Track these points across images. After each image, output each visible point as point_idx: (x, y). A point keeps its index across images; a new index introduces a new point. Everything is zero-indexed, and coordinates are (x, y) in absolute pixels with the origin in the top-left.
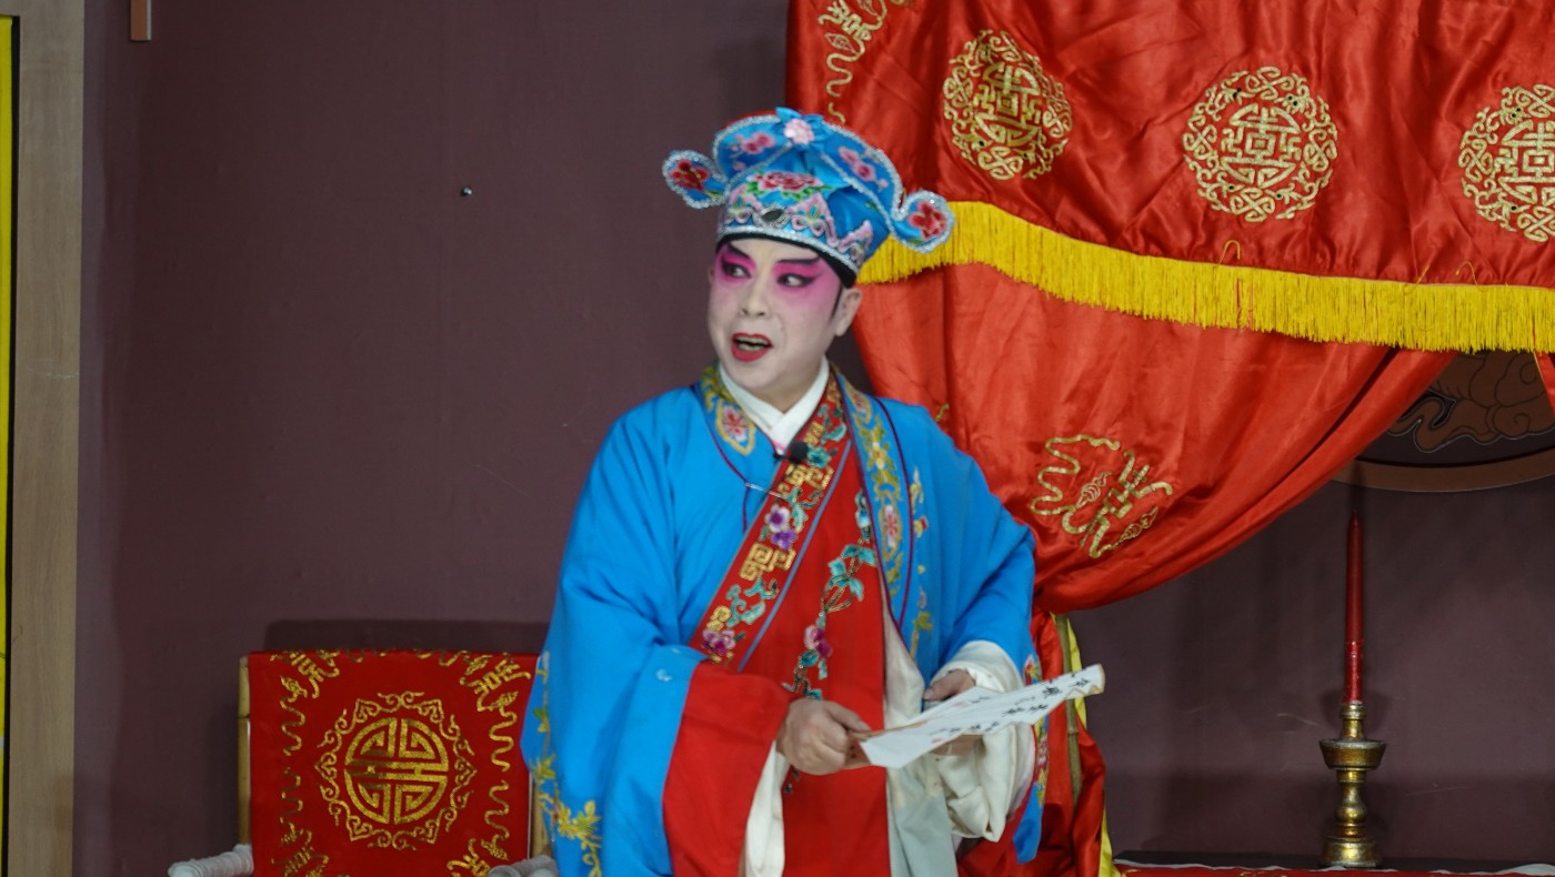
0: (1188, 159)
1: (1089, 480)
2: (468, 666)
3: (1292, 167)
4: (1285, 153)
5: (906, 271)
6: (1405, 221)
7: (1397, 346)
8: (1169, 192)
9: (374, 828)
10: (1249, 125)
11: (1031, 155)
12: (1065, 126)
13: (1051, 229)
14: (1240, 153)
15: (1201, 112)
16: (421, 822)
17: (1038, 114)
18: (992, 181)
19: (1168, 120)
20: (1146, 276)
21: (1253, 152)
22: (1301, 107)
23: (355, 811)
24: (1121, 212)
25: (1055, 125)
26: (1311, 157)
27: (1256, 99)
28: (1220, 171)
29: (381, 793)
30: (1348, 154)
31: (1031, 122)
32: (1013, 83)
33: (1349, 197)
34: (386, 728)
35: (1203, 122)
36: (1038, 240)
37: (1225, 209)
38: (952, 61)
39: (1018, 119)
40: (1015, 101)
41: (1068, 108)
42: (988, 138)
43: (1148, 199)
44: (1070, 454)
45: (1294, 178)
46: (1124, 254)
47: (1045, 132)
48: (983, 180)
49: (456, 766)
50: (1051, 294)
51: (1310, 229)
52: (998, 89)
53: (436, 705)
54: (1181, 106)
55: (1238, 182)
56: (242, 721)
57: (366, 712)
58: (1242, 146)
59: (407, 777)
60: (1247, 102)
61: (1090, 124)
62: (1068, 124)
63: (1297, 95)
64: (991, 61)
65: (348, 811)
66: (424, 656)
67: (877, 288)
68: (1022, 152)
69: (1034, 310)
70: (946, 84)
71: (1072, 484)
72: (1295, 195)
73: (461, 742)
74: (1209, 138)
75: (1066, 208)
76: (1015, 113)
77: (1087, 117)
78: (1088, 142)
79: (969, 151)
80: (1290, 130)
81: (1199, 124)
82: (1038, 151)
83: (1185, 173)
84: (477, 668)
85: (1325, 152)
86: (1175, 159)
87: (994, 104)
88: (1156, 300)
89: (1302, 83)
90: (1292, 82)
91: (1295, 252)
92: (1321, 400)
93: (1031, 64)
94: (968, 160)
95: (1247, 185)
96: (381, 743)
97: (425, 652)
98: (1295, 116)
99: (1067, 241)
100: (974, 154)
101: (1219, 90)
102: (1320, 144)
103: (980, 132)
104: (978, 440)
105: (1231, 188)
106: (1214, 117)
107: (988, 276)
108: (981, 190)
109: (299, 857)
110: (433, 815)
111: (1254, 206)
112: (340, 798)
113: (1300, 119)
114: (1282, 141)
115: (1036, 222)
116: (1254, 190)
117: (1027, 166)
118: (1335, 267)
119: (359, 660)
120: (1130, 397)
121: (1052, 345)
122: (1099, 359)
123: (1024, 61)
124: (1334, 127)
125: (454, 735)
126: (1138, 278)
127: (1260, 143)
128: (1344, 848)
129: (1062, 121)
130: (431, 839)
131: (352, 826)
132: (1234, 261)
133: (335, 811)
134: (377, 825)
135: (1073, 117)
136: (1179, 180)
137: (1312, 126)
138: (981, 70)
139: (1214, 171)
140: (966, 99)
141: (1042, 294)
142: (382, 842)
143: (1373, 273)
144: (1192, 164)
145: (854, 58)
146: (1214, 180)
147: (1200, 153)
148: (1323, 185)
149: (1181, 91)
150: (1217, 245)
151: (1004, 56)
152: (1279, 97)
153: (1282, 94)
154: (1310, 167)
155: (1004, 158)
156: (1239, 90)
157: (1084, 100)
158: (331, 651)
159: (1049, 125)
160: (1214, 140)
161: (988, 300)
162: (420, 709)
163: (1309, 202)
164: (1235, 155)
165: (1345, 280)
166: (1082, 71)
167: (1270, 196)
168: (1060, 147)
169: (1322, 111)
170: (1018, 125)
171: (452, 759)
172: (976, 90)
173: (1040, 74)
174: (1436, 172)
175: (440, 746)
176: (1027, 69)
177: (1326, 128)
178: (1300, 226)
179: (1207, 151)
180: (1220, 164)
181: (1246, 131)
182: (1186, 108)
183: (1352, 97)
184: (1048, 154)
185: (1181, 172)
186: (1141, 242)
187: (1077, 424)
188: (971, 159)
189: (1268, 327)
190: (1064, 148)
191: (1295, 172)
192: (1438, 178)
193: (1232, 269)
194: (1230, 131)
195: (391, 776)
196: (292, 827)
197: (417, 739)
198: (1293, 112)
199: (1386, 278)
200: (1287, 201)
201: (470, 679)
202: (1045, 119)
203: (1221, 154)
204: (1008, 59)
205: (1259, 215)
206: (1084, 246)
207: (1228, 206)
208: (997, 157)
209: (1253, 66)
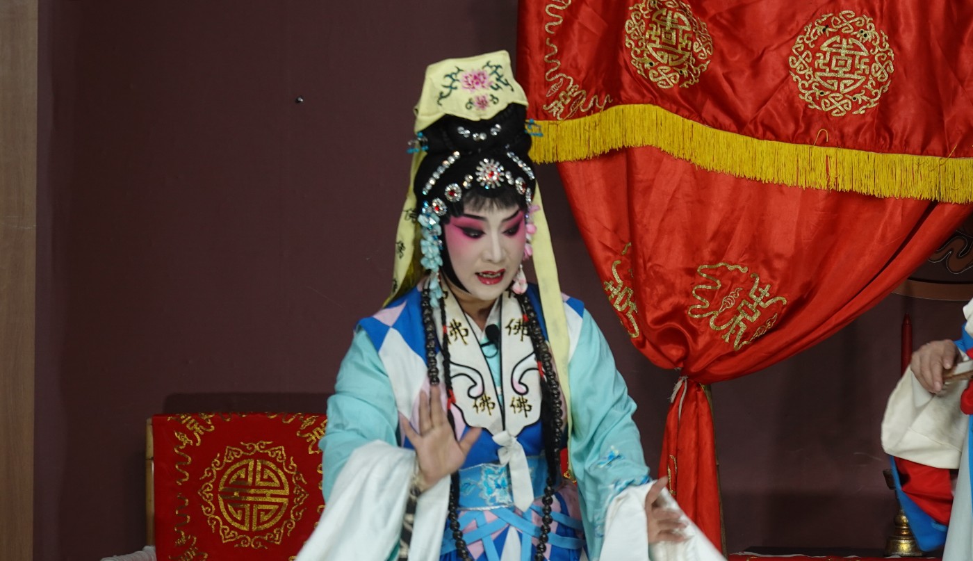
0: (792, 74)
1: (727, 294)
2: (302, 423)
3: (863, 79)
4: (859, 69)
5: (598, 151)
6: (941, 114)
7: (936, 200)
8: (779, 97)
9: (239, 535)
10: (834, 51)
11: (685, 72)
12: (709, 52)
13: (699, 122)
14: (828, 70)
15: (801, 42)
16: (271, 530)
17: (690, 44)
18: (659, 90)
19: (778, 47)
20: (765, 155)
21: (836, 69)
22: (869, 37)
23: (225, 522)
24: (747, 111)
25: (702, 51)
26: (876, 72)
27: (838, 32)
28: (814, 82)
29: (244, 510)
30: (901, 70)
31: (685, 49)
32: (672, 23)
33: (902, 99)
34: (246, 466)
35: (802, 49)
36: (690, 130)
37: (818, 108)
38: (631, 8)
39: (676, 47)
40: (674, 34)
41: (710, 40)
42: (656, 60)
43: (765, 102)
44: (714, 275)
45: (864, 86)
46: (749, 139)
47: (695, 55)
48: (652, 89)
49: (295, 492)
50: (699, 166)
51: (876, 121)
52: (661, 27)
53: (281, 450)
54: (788, 38)
55: (827, 90)
56: (148, 462)
57: (233, 455)
58: (829, 64)
59: (260, 499)
60: (832, 34)
61: (725, 50)
62: (710, 50)
63: (867, 30)
64: (657, 7)
65: (221, 523)
66: (272, 417)
67: (580, 163)
68: (679, 70)
69: (688, 177)
70: (627, 23)
71: (716, 297)
72: (865, 98)
73: (297, 475)
74: (807, 59)
75: (710, 108)
76: (674, 44)
77: (724, 45)
78: (724, 62)
79: (642, 69)
80: (862, 54)
81: (799, 50)
82: (690, 68)
83: (790, 83)
84: (308, 424)
85: (885, 68)
86: (783, 74)
87: (660, 37)
88: (771, 170)
89: (870, 21)
90: (863, 21)
91: (865, 137)
92: (883, 236)
93: (685, 9)
94: (642, 75)
95: (833, 92)
96: (243, 476)
97: (273, 414)
98: (865, 44)
99: (710, 131)
100: (646, 71)
101: (813, 27)
102: (882, 63)
103: (650, 56)
104: (651, 267)
105: (822, 93)
106: (810, 45)
107: (657, 156)
108: (651, 96)
109: (188, 554)
110: (279, 525)
111: (838, 106)
112: (215, 514)
113: (869, 46)
114: (857, 61)
115: (688, 118)
116: (838, 95)
117: (682, 79)
118: (893, 147)
119: (228, 420)
120: (754, 237)
121: (700, 202)
122: (733, 211)
123: (680, 7)
124: (892, 52)
125: (292, 470)
126: (758, 155)
127: (842, 63)
128: (900, 543)
129: (706, 48)
130: (278, 541)
131: (223, 533)
132: (824, 143)
133: (212, 523)
134: (240, 532)
135: (713, 46)
136: (786, 88)
137: (877, 51)
138: (651, 14)
139: (810, 82)
140: (640, 34)
141: (693, 165)
142: (244, 543)
143: (919, 151)
144: (795, 77)
145: (564, 8)
146: (810, 88)
147: (800, 70)
148: (884, 91)
149: (787, 27)
150: (813, 132)
151: (666, 4)
152: (854, 31)
153: (856, 29)
154: (875, 79)
155: (667, 74)
156: (827, 26)
157: (721, 35)
158: (210, 414)
159: (698, 51)
160: (810, 60)
161: (656, 172)
162: (270, 453)
163: (875, 102)
164: (824, 71)
165: (900, 155)
166: (720, 14)
167: (849, 99)
168: (705, 66)
169: (884, 40)
170: (676, 51)
171: (292, 486)
172: (648, 28)
173: (691, 16)
174: (961, 81)
175: (283, 478)
176: (682, 13)
177: (886, 52)
178: (869, 119)
179: (805, 68)
180: (814, 77)
181: (832, 54)
182: (791, 39)
183: (904, 31)
184: (697, 71)
185: (787, 83)
186: (761, 130)
187: (718, 255)
188: (644, 75)
189: (847, 188)
190: (707, 66)
191: (865, 83)
192: (962, 86)
193: (822, 149)
194: (821, 54)
195: (250, 499)
196: (183, 534)
197: (268, 473)
198: (864, 41)
199: (928, 154)
200: (860, 102)
201: (303, 432)
202: (695, 47)
203: (815, 70)
204: (669, 6)
205: (841, 112)
206: (722, 133)
207: (820, 106)
208: (662, 73)
209: (836, 11)
